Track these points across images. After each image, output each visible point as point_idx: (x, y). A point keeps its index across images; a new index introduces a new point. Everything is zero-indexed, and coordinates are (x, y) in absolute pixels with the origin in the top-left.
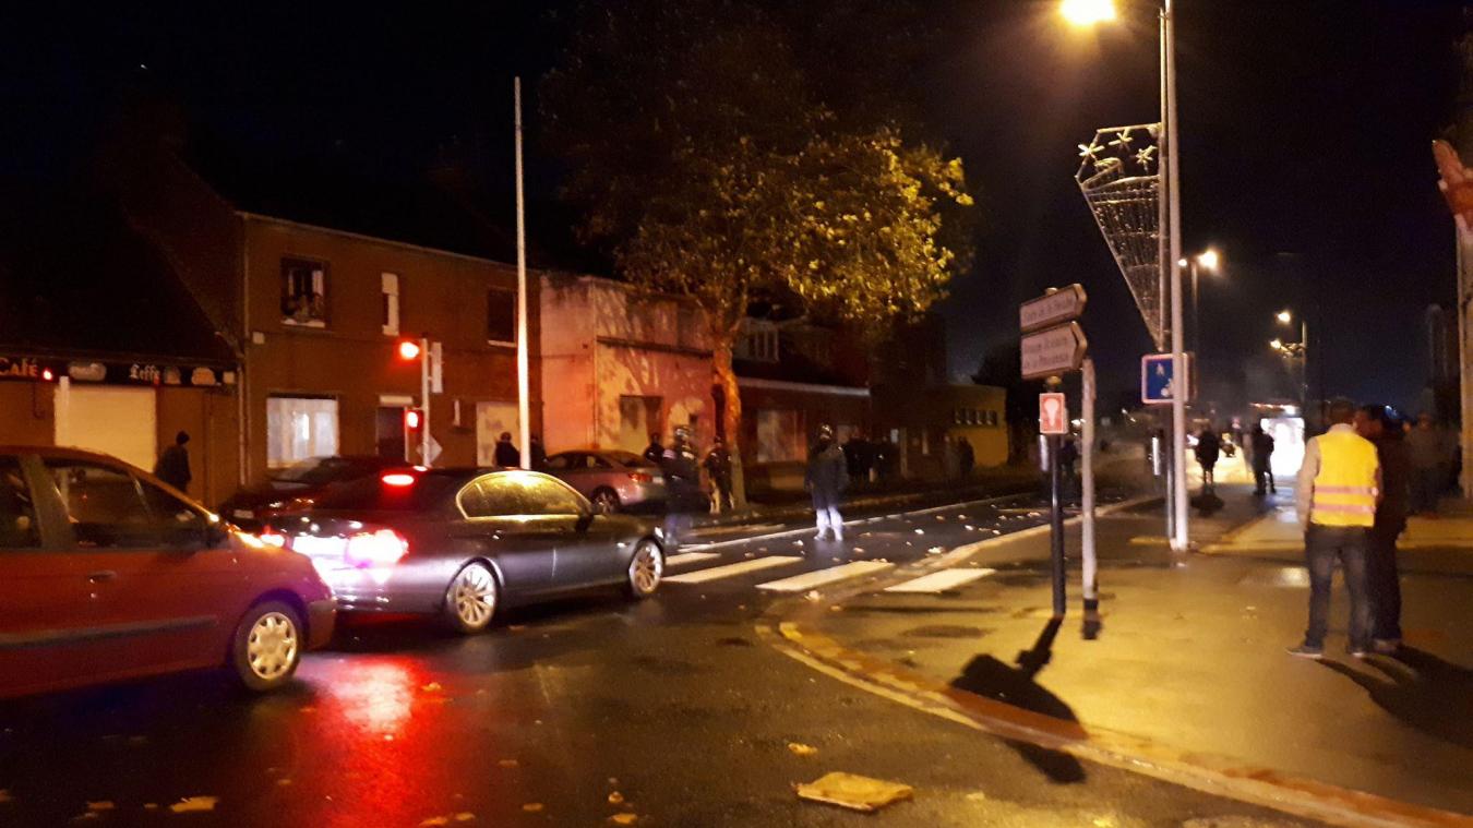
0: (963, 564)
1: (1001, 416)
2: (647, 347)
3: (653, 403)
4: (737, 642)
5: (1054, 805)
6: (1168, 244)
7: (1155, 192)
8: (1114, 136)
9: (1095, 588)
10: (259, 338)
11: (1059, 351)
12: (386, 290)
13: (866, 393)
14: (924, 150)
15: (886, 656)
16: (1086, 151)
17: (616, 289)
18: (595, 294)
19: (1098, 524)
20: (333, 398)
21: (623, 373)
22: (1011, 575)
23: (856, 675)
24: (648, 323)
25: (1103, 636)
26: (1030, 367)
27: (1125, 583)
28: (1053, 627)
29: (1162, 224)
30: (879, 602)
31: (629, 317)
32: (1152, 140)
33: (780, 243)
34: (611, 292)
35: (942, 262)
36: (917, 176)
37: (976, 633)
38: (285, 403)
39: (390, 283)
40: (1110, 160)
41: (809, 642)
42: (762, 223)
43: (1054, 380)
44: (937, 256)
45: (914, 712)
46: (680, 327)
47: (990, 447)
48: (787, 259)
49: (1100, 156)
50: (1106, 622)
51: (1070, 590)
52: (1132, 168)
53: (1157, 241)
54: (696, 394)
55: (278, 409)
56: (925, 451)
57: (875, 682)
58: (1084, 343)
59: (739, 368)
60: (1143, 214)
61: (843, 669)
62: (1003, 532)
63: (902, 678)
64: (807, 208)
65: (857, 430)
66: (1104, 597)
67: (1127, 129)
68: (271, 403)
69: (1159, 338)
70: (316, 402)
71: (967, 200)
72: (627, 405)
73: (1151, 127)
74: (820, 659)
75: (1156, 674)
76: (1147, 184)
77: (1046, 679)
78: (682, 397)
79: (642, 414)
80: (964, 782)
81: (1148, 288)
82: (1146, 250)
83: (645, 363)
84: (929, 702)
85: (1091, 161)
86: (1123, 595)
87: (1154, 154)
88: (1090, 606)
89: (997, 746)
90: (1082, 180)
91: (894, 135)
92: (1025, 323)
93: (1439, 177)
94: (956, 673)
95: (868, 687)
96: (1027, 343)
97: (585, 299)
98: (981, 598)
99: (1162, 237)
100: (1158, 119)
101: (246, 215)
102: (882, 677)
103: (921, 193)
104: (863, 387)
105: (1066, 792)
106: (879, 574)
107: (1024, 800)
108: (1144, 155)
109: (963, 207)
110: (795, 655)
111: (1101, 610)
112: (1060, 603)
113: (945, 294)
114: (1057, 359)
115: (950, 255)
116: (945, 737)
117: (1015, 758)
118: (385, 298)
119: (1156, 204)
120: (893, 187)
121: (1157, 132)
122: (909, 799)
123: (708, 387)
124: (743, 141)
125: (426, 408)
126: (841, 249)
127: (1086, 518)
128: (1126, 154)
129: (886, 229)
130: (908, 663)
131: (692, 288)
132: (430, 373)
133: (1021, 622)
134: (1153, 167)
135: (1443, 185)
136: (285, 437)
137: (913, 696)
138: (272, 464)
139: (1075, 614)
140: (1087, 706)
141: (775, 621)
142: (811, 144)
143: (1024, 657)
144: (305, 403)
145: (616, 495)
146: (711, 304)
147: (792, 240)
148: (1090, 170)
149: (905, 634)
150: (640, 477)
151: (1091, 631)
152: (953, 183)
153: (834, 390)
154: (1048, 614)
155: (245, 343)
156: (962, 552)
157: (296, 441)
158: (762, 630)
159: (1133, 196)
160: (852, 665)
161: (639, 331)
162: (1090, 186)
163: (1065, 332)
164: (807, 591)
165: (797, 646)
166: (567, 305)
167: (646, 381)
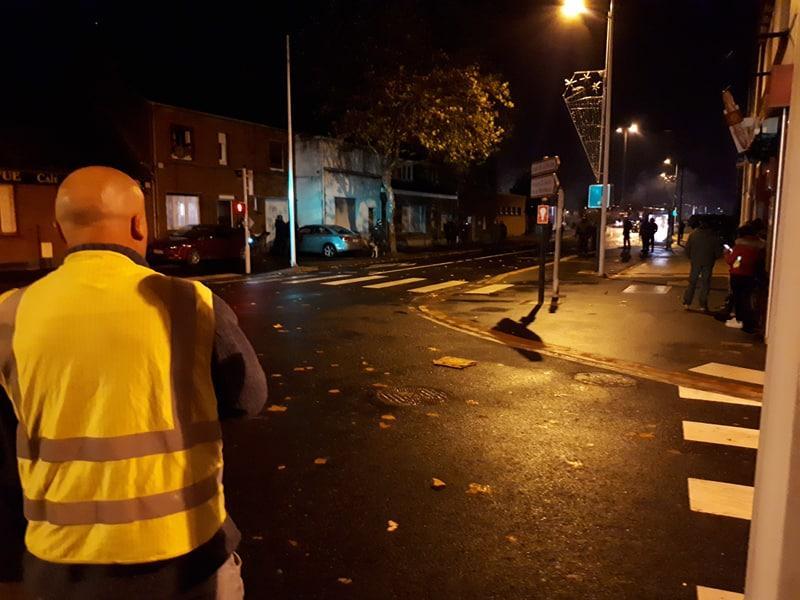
0: (501, 282)
1: (523, 210)
2: (348, 173)
3: (351, 202)
4: (401, 312)
5: (530, 368)
6: (604, 129)
7: (600, 104)
8: (582, 76)
9: (557, 292)
10: (161, 166)
11: (547, 187)
12: (220, 141)
13: (456, 198)
14: (490, 78)
15: (466, 318)
16: (568, 82)
17: (333, 143)
18: (323, 145)
19: (561, 265)
20: (196, 195)
21: (336, 185)
22: (521, 287)
23: (454, 325)
24: (348, 160)
25: (558, 312)
26: (535, 192)
27: (571, 291)
28: (537, 308)
29: (603, 120)
30: (461, 297)
31: (339, 157)
32: (600, 78)
33: (418, 122)
34: (331, 145)
35: (498, 133)
36: (486, 91)
37: (504, 310)
38: (174, 198)
39: (222, 138)
40: (579, 88)
41: (432, 313)
42: (409, 112)
43: (545, 199)
44: (496, 130)
45: (477, 338)
46: (364, 163)
47: (516, 226)
48: (421, 130)
49: (575, 85)
50: (560, 307)
51: (546, 293)
52: (590, 92)
53: (599, 129)
54: (372, 198)
55: (171, 201)
56: (484, 228)
57: (461, 328)
58: (558, 183)
59: (395, 185)
60: (594, 115)
61: (448, 323)
62: (519, 268)
63: (473, 327)
64: (432, 103)
65: (451, 217)
66: (561, 297)
67: (589, 72)
68: (168, 197)
69: (598, 176)
70: (188, 198)
71: (511, 105)
72: (338, 202)
73: (600, 72)
74: (437, 319)
75: (578, 326)
76: (597, 100)
77: (531, 327)
78: (365, 199)
79: (345, 207)
80: (495, 360)
81: (594, 152)
82: (594, 133)
83: (347, 181)
84: (483, 335)
85: (571, 88)
86: (569, 295)
87: (600, 85)
88: (555, 300)
89: (509, 349)
90: (566, 97)
91: (476, 70)
92: (533, 173)
93: (724, 109)
94: (494, 325)
95: (458, 329)
96: (533, 181)
97: (318, 147)
98: (508, 296)
99: (602, 127)
100: (603, 68)
101: (153, 103)
102: (464, 326)
103: (488, 99)
104: (455, 195)
105: (535, 364)
106: (462, 287)
107: (519, 366)
108: (596, 86)
109: (508, 108)
110: (427, 318)
111: (559, 302)
112: (541, 299)
113: (498, 149)
114: (546, 190)
115: (502, 130)
116: (490, 346)
117: (516, 353)
118: (220, 145)
119: (600, 110)
120: (474, 96)
121: (603, 74)
122: (475, 365)
123: (378, 194)
124: (401, 68)
125: (246, 202)
126: (447, 125)
127: (556, 263)
128: (588, 85)
129: (470, 117)
130: (475, 321)
131: (372, 144)
132: (248, 185)
133: (524, 306)
134: (600, 92)
135: (725, 112)
136: (175, 214)
137: (477, 333)
138: (169, 228)
139: (547, 303)
140: (547, 337)
141: (416, 305)
142: (434, 71)
143: (523, 319)
144: (183, 198)
145: (334, 247)
146: (382, 151)
147: (424, 119)
148: (570, 92)
149: (474, 310)
150: (346, 238)
151: (553, 309)
152: (504, 97)
153: (441, 196)
154: (536, 303)
155: (155, 168)
156: (500, 277)
157: (179, 217)
158: (411, 308)
159: (590, 106)
160: (450, 322)
161: (344, 165)
162: (569, 100)
163: (549, 178)
164: (429, 293)
165: (427, 315)
166: (308, 149)
167: (348, 190)
